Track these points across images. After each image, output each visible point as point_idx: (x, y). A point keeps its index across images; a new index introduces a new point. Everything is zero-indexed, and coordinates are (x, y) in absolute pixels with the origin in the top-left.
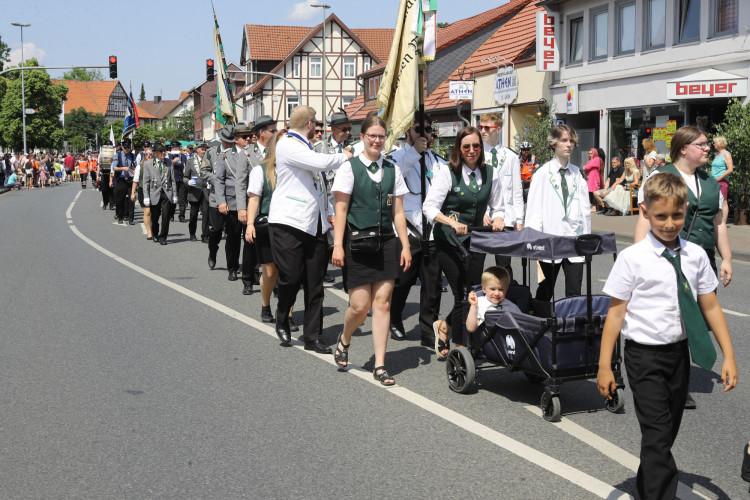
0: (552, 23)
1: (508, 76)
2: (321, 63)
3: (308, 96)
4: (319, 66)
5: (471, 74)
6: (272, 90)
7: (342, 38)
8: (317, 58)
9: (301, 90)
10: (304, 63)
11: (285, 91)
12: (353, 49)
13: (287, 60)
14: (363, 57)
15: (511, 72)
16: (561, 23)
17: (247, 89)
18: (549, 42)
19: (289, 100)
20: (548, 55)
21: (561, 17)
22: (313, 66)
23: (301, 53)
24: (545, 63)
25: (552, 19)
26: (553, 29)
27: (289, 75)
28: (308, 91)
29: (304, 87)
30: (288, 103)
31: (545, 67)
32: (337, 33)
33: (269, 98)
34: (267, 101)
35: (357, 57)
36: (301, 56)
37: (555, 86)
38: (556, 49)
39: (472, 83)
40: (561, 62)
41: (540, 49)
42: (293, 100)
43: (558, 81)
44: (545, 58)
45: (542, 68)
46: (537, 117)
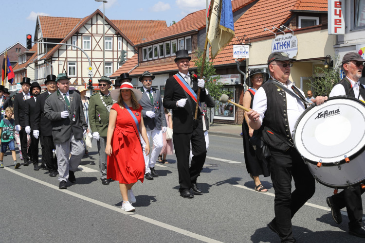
1: (286, 40)
2: (90, 41)
3: (82, 61)
4: (88, 42)
5: (246, 40)
6: (58, 57)
8: (87, 37)
9: (77, 58)
10: (79, 40)
11: (66, 58)
12: (111, 32)
13: (68, 39)
14: (117, 37)
15: (290, 37)
17: (39, 57)
19: (69, 64)
20: (338, 22)
22: (85, 42)
23: (77, 34)
24: (336, 28)
26: (340, 3)
27: (69, 48)
28: (82, 58)
29: (79, 56)
30: (69, 66)
31: (336, 32)
32: (100, 22)
33: (56, 62)
34: (55, 64)
35: (113, 37)
36: (77, 36)
37: (341, 45)
38: (342, 18)
39: (248, 46)
40: (346, 27)
41: (332, 18)
42: (72, 64)
43: (343, 42)
44: (336, 24)
45: (333, 32)
46: (325, 69)
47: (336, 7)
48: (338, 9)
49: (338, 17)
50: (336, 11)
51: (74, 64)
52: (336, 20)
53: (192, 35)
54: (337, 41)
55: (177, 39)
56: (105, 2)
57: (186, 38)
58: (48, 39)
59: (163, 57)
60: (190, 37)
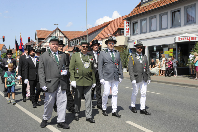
0: (128, 24)
5: (101, 39)
6: (43, 45)
7: (60, 33)
11: (46, 45)
12: (62, 36)
13: (47, 38)
14: (65, 38)
16: (131, 24)
17: (37, 45)
18: (128, 29)
20: (128, 32)
21: (131, 22)
24: (127, 35)
25: (128, 23)
26: (129, 26)
27: (47, 42)
31: (127, 36)
32: (58, 32)
35: (63, 37)
36: (50, 37)
37: (129, 41)
38: (129, 31)
39: (101, 41)
40: (131, 34)
41: (125, 31)
42: (48, 48)
43: (130, 39)
44: (127, 33)
45: (126, 36)
46: (124, 49)
47: (127, 27)
48: (128, 28)
49: (128, 31)
50: (127, 28)
51: (49, 48)
52: (127, 32)
53: (85, 37)
54: (128, 39)
55: (80, 38)
56: (58, 25)
57: (83, 38)
58: (40, 39)
59: (76, 45)
60: (84, 38)
